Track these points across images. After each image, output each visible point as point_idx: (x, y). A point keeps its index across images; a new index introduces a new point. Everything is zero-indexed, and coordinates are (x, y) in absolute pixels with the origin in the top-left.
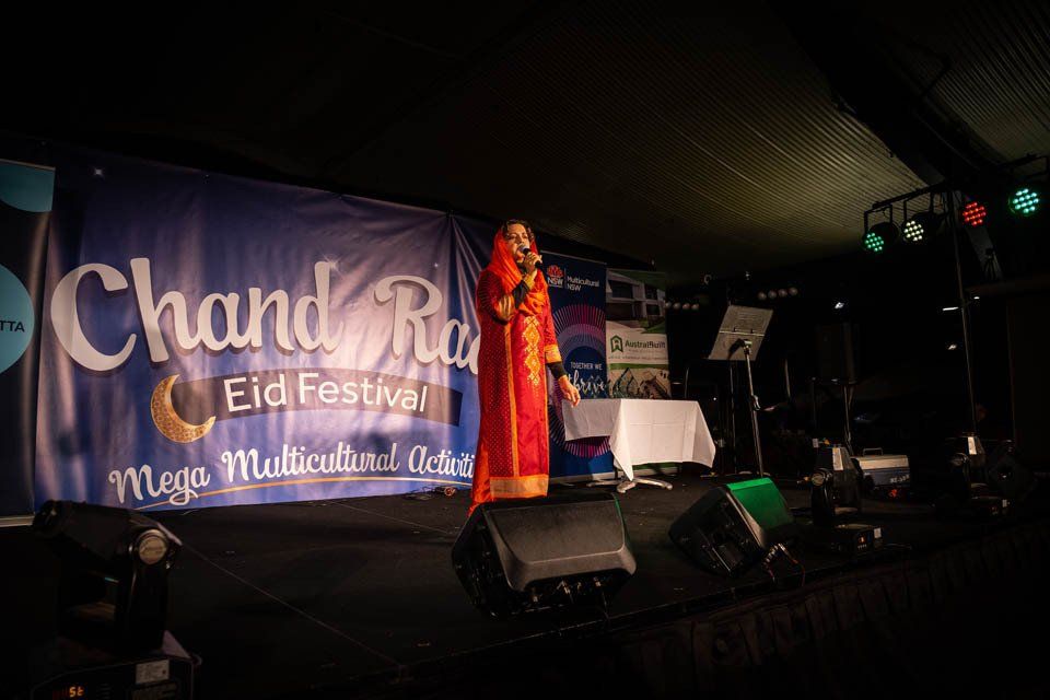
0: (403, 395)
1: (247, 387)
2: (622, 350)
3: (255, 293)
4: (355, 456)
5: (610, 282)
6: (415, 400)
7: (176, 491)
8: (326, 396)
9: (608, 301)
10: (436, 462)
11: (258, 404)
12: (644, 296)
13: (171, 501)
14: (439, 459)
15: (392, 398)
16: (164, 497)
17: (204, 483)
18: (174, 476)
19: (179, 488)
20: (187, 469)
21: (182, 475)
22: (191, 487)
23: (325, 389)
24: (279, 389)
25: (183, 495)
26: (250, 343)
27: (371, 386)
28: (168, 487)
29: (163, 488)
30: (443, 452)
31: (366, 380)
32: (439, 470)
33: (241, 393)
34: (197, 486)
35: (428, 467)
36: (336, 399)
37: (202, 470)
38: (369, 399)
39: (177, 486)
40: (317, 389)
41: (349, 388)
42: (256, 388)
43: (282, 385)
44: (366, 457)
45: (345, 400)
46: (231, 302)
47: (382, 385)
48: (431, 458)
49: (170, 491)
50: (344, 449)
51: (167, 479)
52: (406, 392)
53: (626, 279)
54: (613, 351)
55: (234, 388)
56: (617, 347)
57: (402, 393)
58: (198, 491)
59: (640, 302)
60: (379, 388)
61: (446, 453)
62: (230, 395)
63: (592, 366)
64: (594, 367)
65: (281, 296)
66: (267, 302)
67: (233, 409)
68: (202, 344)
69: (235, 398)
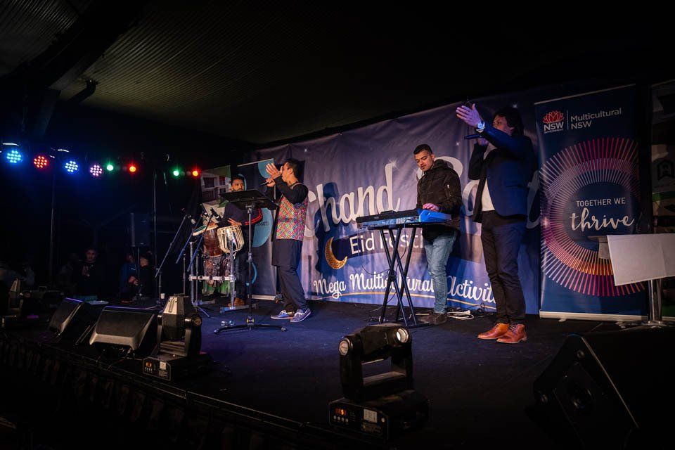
1: (359, 241)
3: (360, 190)
10: (462, 288)
11: (363, 251)
13: (333, 296)
14: (464, 286)
16: (331, 294)
17: (344, 289)
18: (333, 284)
19: (335, 291)
20: (338, 282)
21: (336, 284)
24: (371, 241)
25: (336, 294)
28: (332, 290)
29: (330, 290)
32: (464, 294)
33: (356, 244)
35: (457, 291)
37: (343, 283)
38: (415, 245)
39: (334, 289)
40: (388, 239)
41: (403, 238)
42: (362, 241)
43: (372, 239)
44: (416, 281)
45: (401, 246)
46: (351, 196)
48: (459, 285)
49: (332, 292)
51: (331, 286)
55: (354, 241)
58: (342, 292)
61: (468, 283)
62: (352, 245)
63: (609, 201)
64: (613, 202)
65: (370, 189)
66: (366, 193)
67: (353, 252)
68: (341, 220)
69: (354, 247)
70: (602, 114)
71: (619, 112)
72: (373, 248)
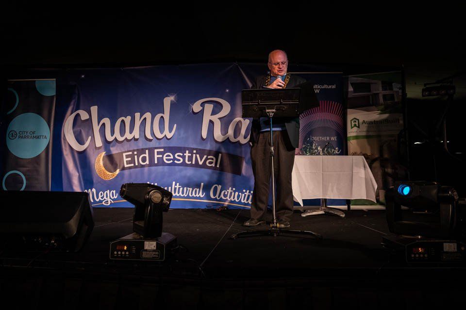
0: (207, 159)
1: (132, 156)
2: (359, 127)
3: (137, 115)
4: (181, 189)
5: (352, 84)
6: (214, 161)
7: (105, 199)
8: (167, 160)
9: (349, 96)
10: (226, 193)
11: (137, 164)
12: (381, 89)
13: (103, 203)
14: (228, 192)
15: (201, 161)
16: (101, 201)
17: (116, 197)
18: (104, 193)
19: (106, 199)
20: (108, 191)
21: (107, 193)
22: (110, 198)
23: (167, 156)
24: (146, 157)
25: (108, 201)
26: (134, 137)
27: (190, 155)
28: (102, 198)
29: (100, 198)
30: (230, 188)
31: (187, 152)
32: (228, 198)
33: (130, 159)
34: (113, 198)
35: (222, 196)
36: (172, 161)
37: (114, 192)
38: (188, 161)
39: (105, 197)
40: (163, 156)
41: (178, 156)
42: (136, 157)
43: (147, 155)
44: (187, 189)
45: (176, 162)
46: (128, 120)
47: (196, 154)
48: (223, 192)
49: (103, 200)
50: (176, 185)
51: (101, 194)
52: (209, 157)
53: (365, 80)
54: (352, 128)
55: (127, 156)
56: (355, 125)
57: (207, 157)
58: (114, 200)
59: (378, 94)
60: (194, 155)
61: (232, 190)
62: (125, 160)
63: (328, 139)
64: (330, 139)
65: (148, 115)
66: (142, 118)
67: (126, 166)
68: (116, 139)
69: (127, 161)
70: (325, 86)
71: (334, 87)
72: (147, 162)
